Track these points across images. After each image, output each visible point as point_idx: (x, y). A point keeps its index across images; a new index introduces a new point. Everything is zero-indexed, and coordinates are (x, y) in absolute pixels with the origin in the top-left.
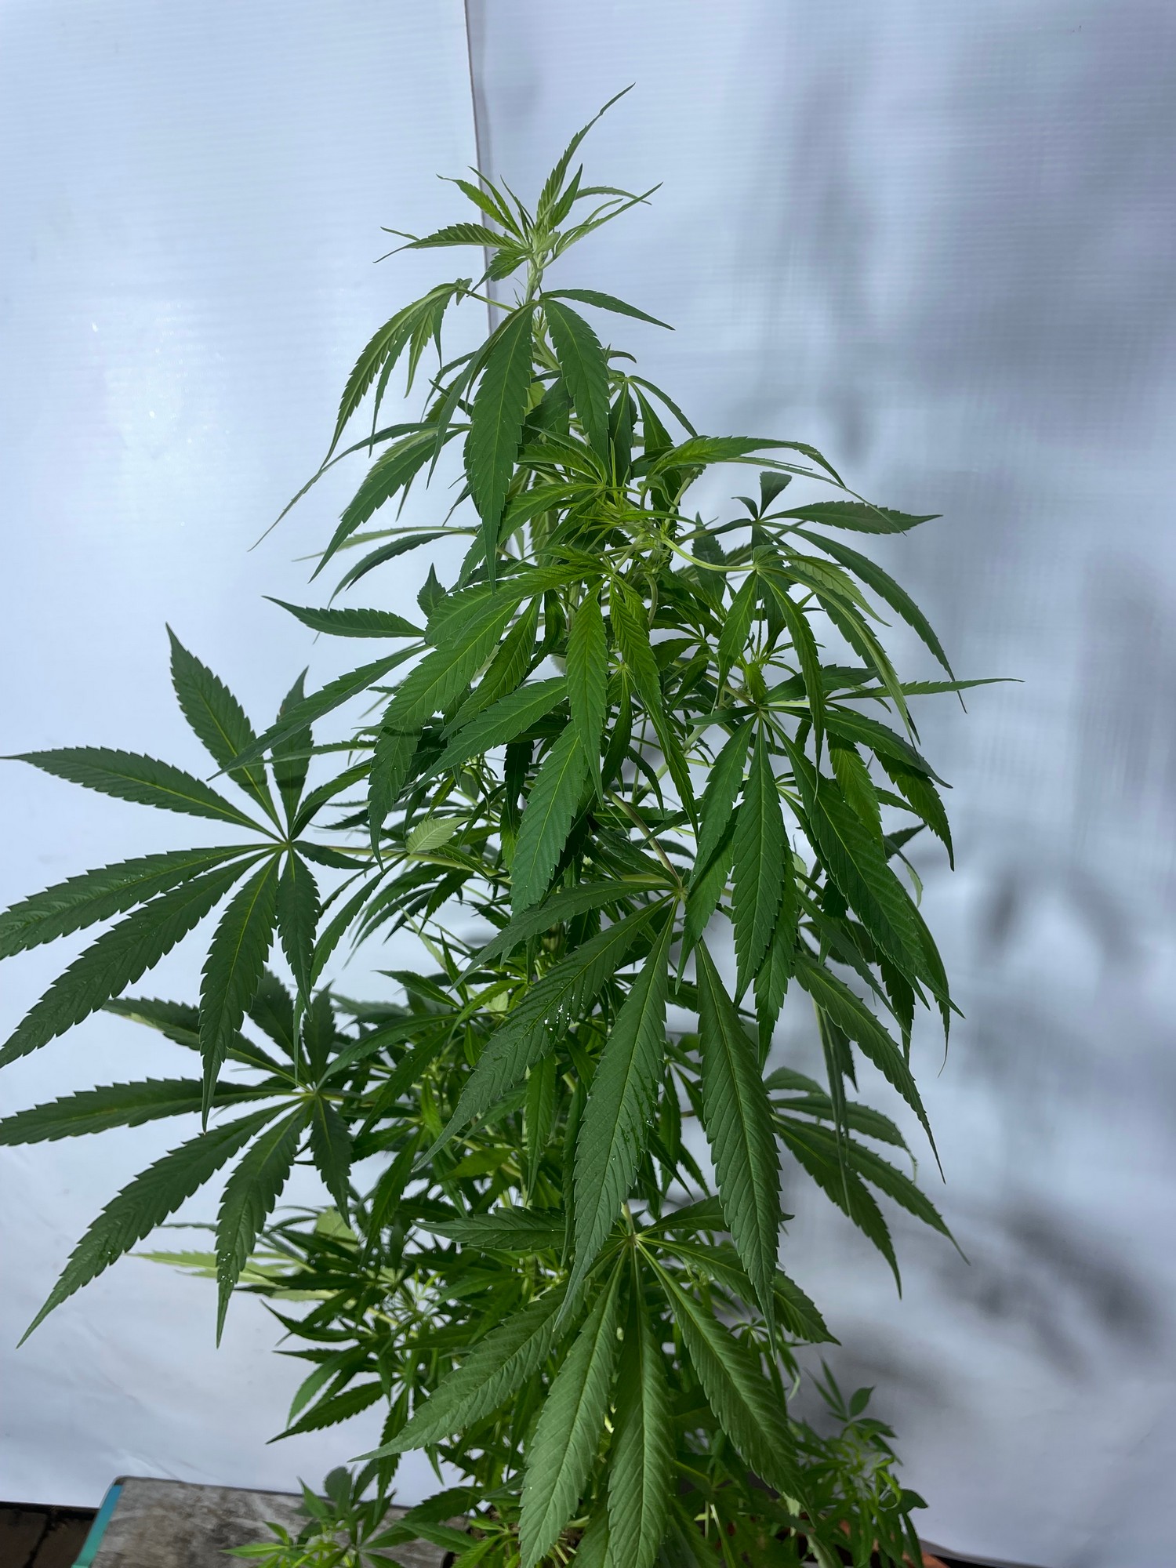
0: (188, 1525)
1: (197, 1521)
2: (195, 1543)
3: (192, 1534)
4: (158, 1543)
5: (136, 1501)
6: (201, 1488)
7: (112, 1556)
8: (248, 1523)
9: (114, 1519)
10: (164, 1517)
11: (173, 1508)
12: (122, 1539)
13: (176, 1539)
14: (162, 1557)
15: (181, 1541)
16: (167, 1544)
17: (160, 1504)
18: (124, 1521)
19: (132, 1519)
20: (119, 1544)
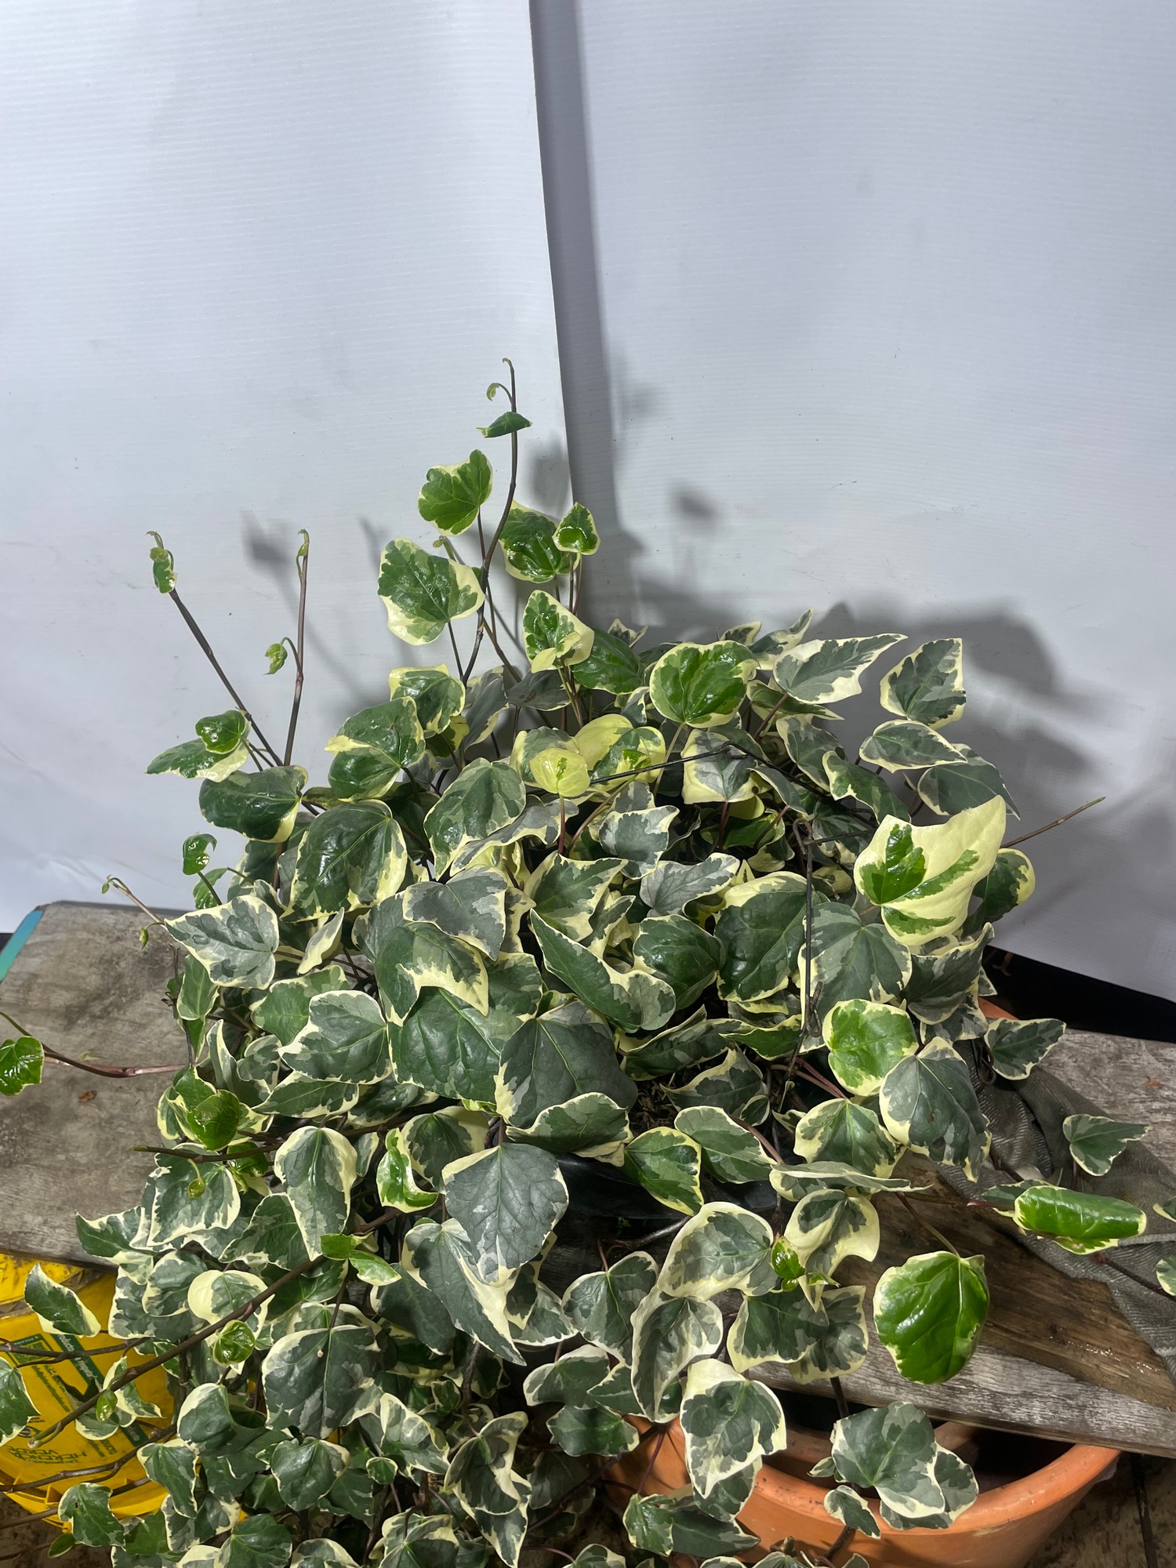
2: (123, 964)
3: (120, 957)
4: (80, 964)
5: (57, 926)
9: (28, 942)
10: (89, 940)
11: (101, 932)
12: (37, 960)
13: (102, 961)
14: (83, 978)
15: (108, 963)
16: (91, 965)
17: (86, 928)
18: (42, 944)
19: (52, 942)
20: (34, 964)
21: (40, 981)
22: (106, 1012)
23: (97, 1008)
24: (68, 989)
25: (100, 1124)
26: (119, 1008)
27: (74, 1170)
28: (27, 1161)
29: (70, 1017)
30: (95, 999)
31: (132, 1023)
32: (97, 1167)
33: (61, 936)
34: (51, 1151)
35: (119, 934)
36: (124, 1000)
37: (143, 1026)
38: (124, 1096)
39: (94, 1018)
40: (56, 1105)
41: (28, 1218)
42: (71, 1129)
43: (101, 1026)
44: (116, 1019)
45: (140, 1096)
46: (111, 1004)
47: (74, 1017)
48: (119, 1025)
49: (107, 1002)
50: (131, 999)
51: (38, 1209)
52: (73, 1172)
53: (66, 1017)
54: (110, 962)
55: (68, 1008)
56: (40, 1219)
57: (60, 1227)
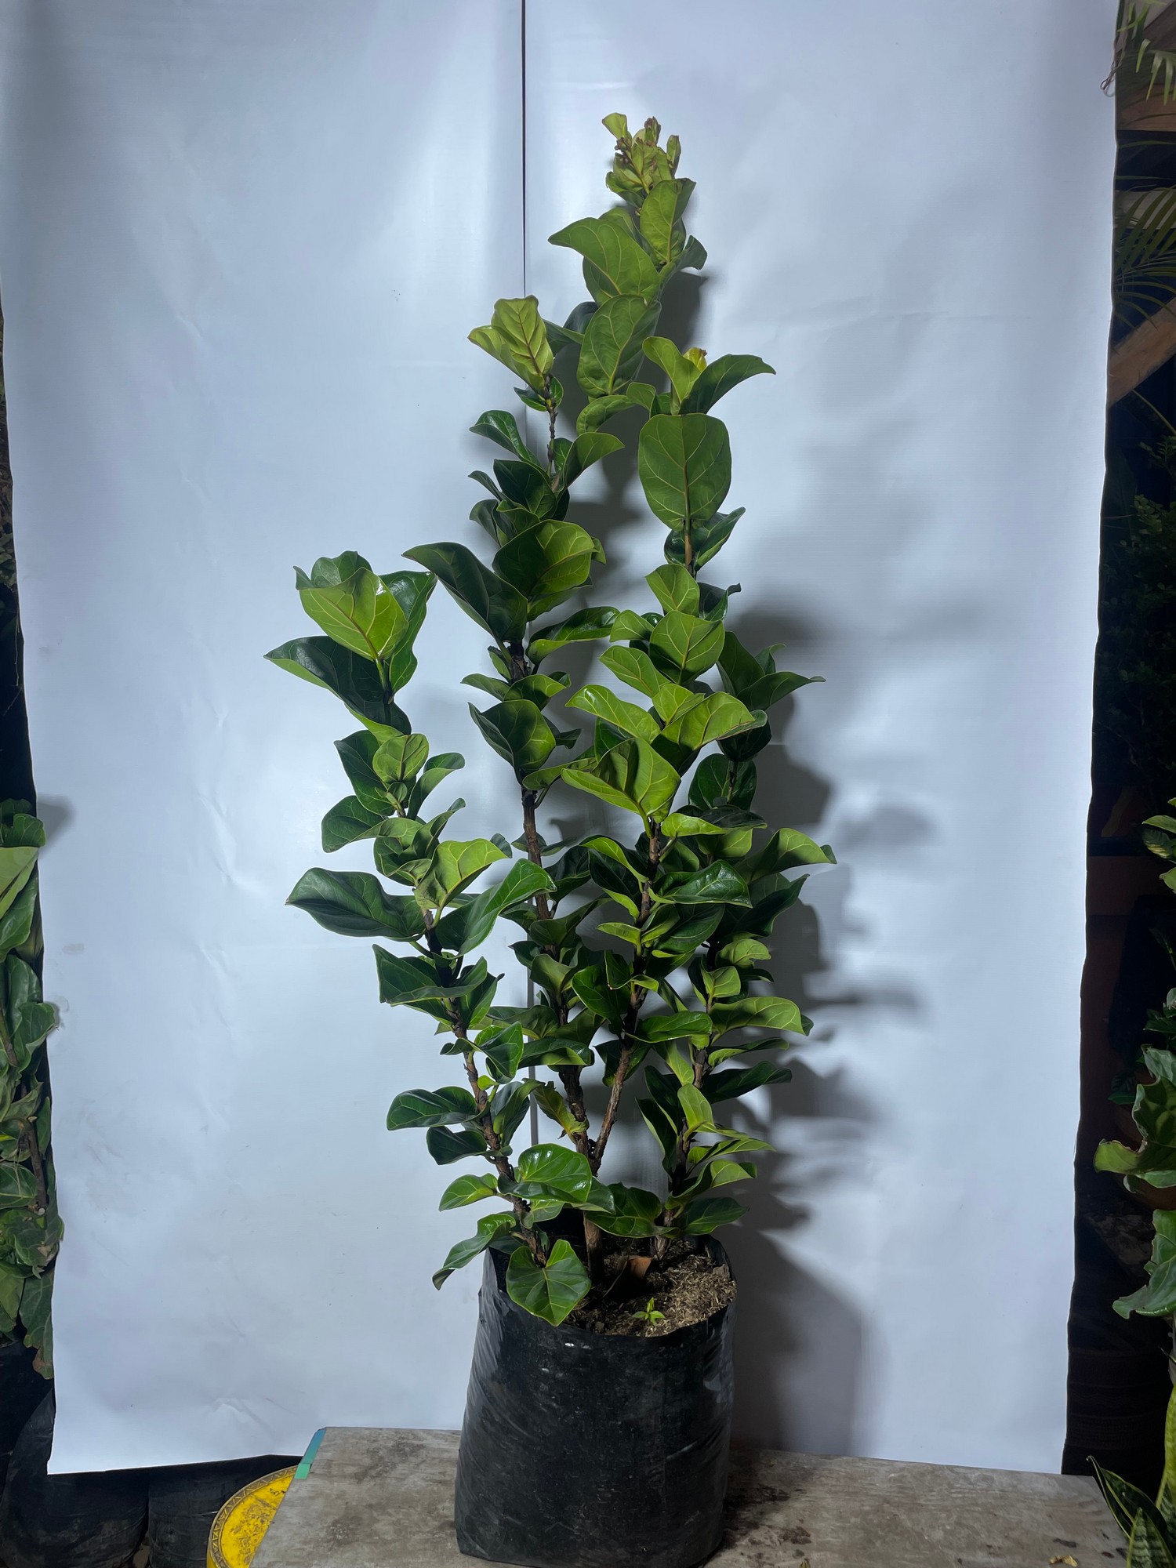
0: (375, 1445)
1: (382, 1443)
2: (381, 1452)
3: (378, 1449)
4: (355, 1454)
5: (334, 1436)
6: (381, 1429)
7: (326, 1461)
8: (416, 1442)
9: (321, 1445)
10: (357, 1443)
11: (363, 1439)
12: (330, 1453)
13: (368, 1451)
14: (361, 1460)
15: (373, 1453)
16: (363, 1454)
17: (353, 1437)
18: (330, 1446)
19: (335, 1444)
20: (328, 1455)
21: (334, 1462)
22: (379, 1475)
23: (373, 1473)
24: (353, 1465)
26: (386, 1472)
27: (385, 1543)
28: (358, 1541)
29: (359, 1478)
30: (370, 1469)
31: (396, 1478)
32: (398, 1541)
34: (370, 1536)
35: (375, 1439)
36: (387, 1468)
37: (404, 1479)
38: (402, 1510)
39: (373, 1477)
40: (366, 1516)
42: (377, 1526)
43: (378, 1481)
44: (386, 1477)
45: (412, 1510)
47: (361, 1478)
48: (389, 1480)
49: (379, 1469)
50: (392, 1468)
51: (371, 1560)
53: (356, 1478)
55: (356, 1474)
56: (373, 1564)
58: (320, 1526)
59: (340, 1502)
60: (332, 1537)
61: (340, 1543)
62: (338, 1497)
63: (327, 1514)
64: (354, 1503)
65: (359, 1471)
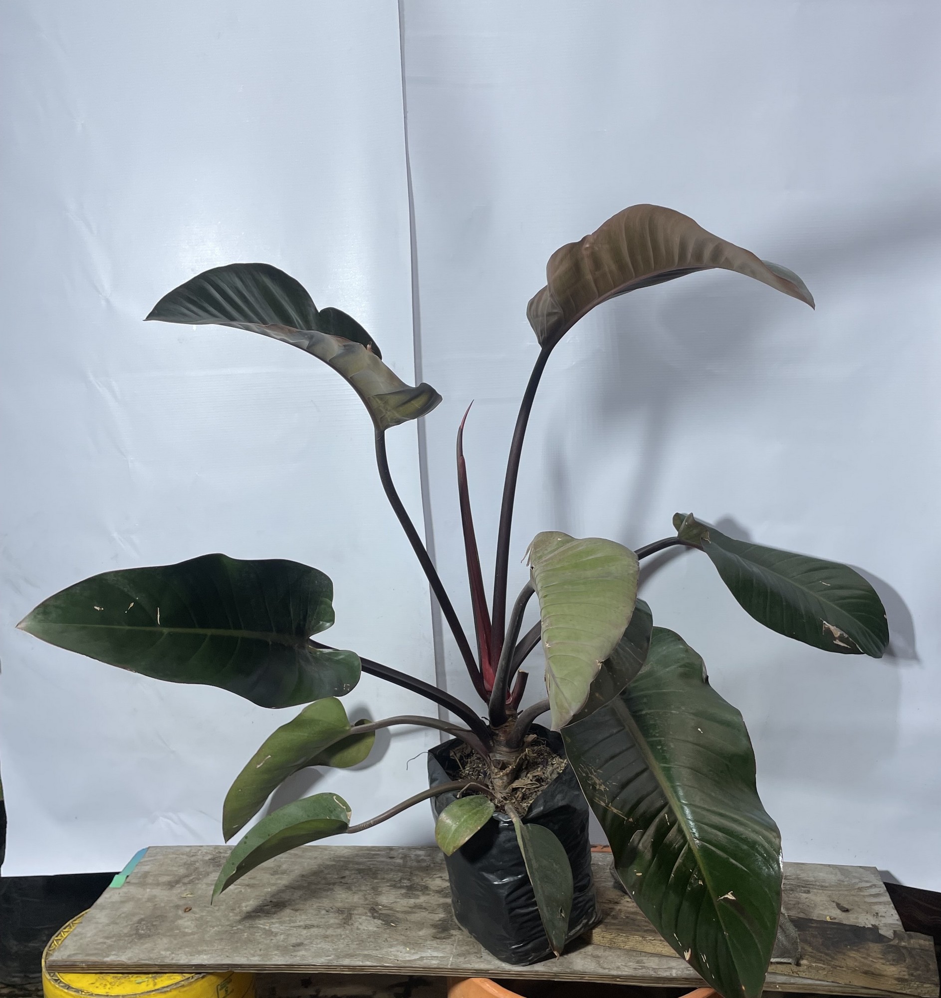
0: (192, 859)
1: (199, 857)
2: (197, 864)
3: (195, 862)
4: (173, 866)
5: (157, 854)
6: (202, 846)
7: (142, 873)
9: (142, 861)
10: (176, 858)
11: (183, 854)
12: (149, 867)
13: (185, 864)
14: (177, 871)
15: (187, 865)
16: (180, 866)
17: (173, 853)
18: (150, 861)
19: (155, 859)
20: (146, 868)
21: (151, 874)
22: (191, 882)
23: (186, 880)
24: (168, 875)
25: (196, 919)
26: (198, 880)
27: (185, 934)
28: (159, 934)
29: (171, 885)
30: (184, 877)
31: (207, 884)
32: (197, 933)
33: (159, 857)
34: (171, 930)
35: (194, 854)
36: (201, 877)
39: (185, 884)
40: (170, 915)
41: (163, 953)
42: (181, 922)
43: (189, 886)
44: (198, 883)
46: (193, 878)
47: (174, 884)
48: (200, 886)
49: (191, 878)
50: (205, 876)
51: (168, 949)
52: (184, 936)
53: (169, 885)
54: (191, 864)
55: (169, 882)
56: (169, 952)
57: (181, 954)
58: (126, 924)
59: (149, 904)
60: (135, 932)
61: (141, 937)
62: (149, 900)
63: (134, 915)
64: (163, 905)
65: (172, 880)
